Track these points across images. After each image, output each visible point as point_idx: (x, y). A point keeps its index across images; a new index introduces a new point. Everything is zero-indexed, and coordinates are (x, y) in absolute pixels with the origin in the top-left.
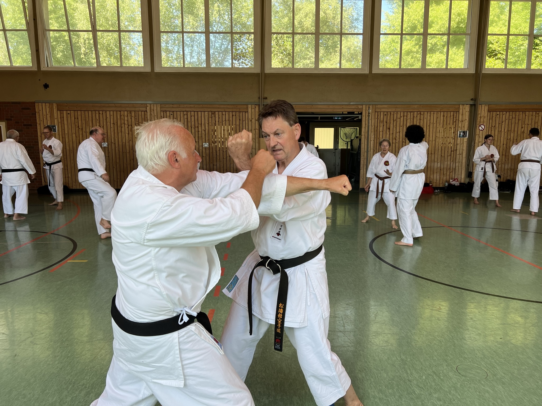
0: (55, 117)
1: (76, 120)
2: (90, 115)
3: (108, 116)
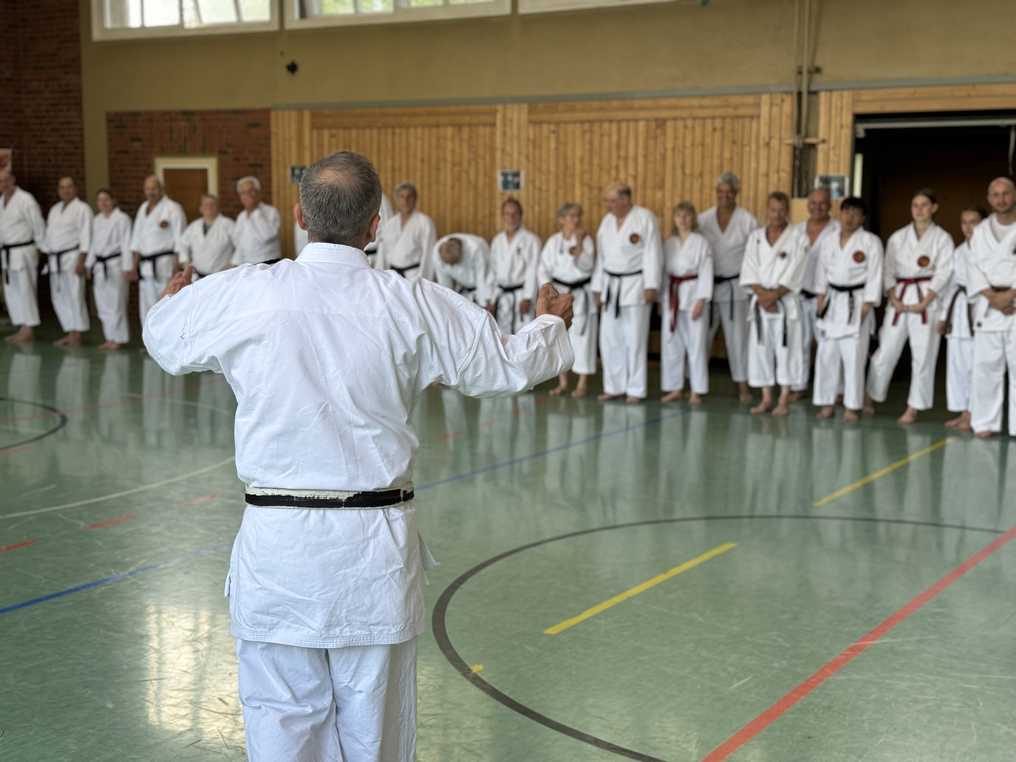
0: (306, 146)
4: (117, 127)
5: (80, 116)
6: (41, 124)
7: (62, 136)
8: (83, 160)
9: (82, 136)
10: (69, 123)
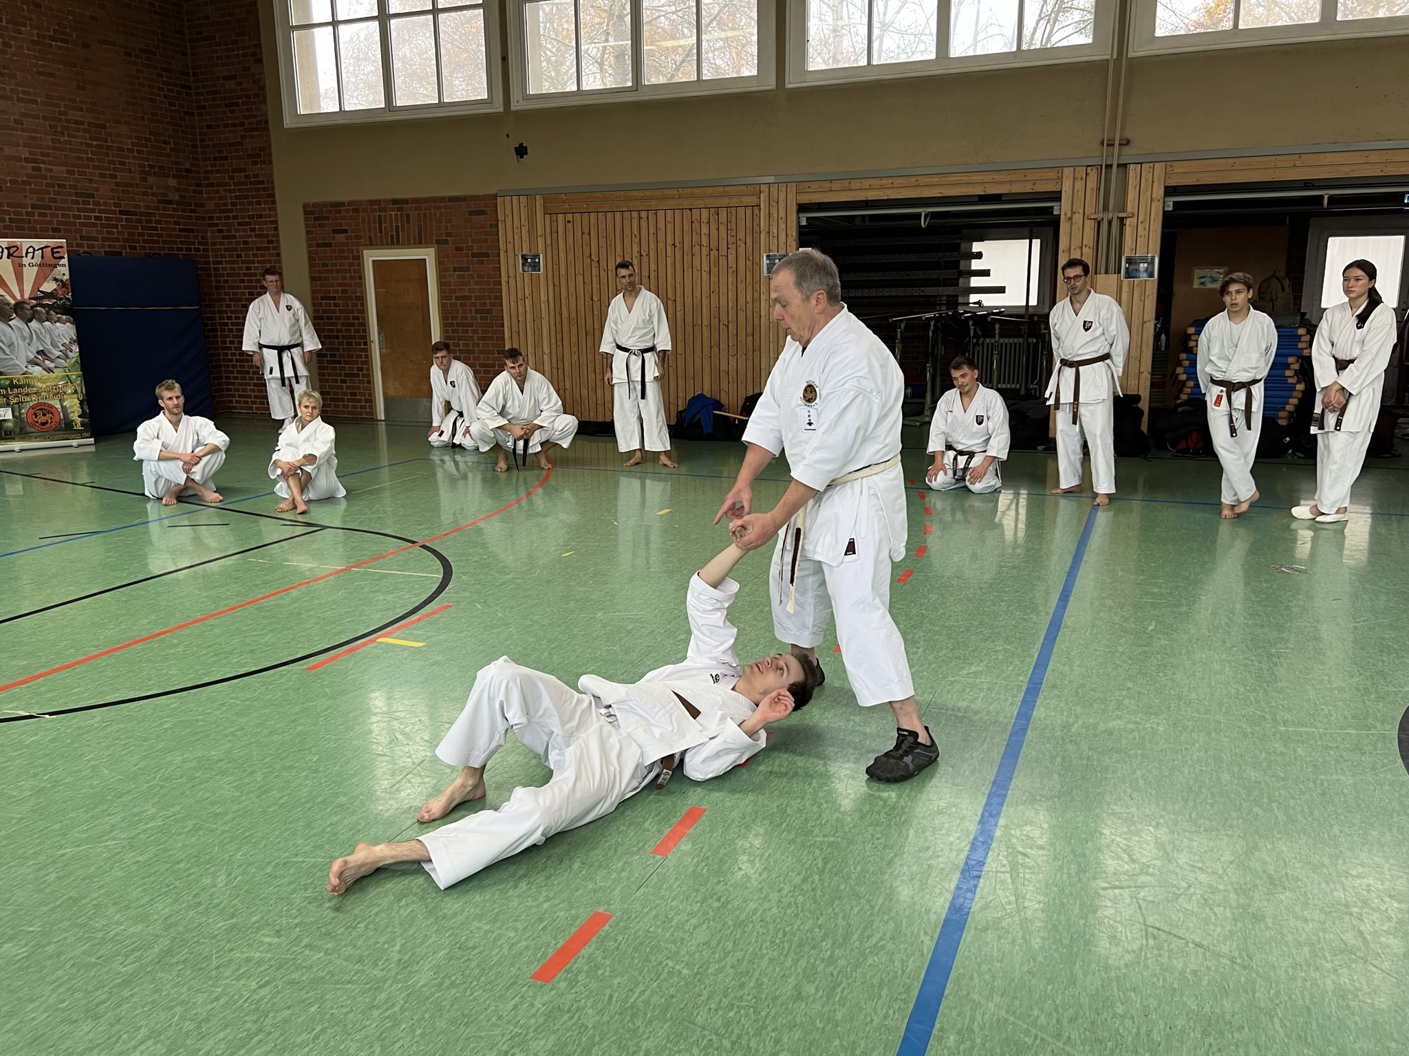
0: (539, 233)
1: (586, 236)
2: (618, 225)
3: (661, 225)
4: (315, 219)
5: (275, 209)
6: (227, 218)
7: (253, 230)
8: (278, 255)
9: (276, 229)
10: (260, 216)
